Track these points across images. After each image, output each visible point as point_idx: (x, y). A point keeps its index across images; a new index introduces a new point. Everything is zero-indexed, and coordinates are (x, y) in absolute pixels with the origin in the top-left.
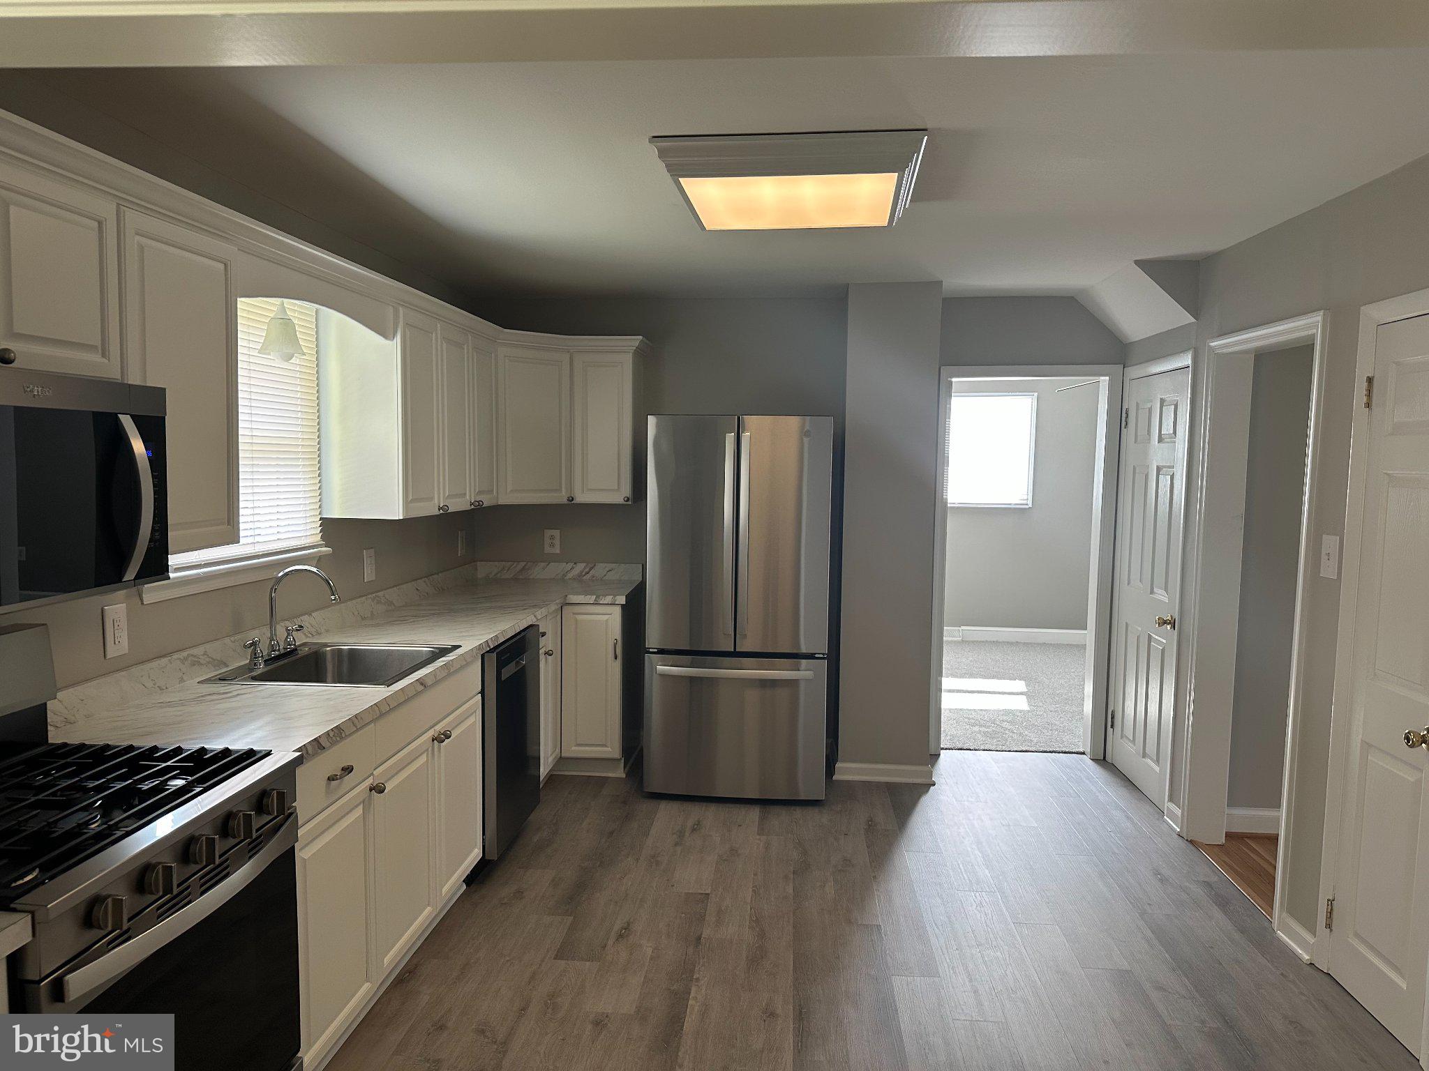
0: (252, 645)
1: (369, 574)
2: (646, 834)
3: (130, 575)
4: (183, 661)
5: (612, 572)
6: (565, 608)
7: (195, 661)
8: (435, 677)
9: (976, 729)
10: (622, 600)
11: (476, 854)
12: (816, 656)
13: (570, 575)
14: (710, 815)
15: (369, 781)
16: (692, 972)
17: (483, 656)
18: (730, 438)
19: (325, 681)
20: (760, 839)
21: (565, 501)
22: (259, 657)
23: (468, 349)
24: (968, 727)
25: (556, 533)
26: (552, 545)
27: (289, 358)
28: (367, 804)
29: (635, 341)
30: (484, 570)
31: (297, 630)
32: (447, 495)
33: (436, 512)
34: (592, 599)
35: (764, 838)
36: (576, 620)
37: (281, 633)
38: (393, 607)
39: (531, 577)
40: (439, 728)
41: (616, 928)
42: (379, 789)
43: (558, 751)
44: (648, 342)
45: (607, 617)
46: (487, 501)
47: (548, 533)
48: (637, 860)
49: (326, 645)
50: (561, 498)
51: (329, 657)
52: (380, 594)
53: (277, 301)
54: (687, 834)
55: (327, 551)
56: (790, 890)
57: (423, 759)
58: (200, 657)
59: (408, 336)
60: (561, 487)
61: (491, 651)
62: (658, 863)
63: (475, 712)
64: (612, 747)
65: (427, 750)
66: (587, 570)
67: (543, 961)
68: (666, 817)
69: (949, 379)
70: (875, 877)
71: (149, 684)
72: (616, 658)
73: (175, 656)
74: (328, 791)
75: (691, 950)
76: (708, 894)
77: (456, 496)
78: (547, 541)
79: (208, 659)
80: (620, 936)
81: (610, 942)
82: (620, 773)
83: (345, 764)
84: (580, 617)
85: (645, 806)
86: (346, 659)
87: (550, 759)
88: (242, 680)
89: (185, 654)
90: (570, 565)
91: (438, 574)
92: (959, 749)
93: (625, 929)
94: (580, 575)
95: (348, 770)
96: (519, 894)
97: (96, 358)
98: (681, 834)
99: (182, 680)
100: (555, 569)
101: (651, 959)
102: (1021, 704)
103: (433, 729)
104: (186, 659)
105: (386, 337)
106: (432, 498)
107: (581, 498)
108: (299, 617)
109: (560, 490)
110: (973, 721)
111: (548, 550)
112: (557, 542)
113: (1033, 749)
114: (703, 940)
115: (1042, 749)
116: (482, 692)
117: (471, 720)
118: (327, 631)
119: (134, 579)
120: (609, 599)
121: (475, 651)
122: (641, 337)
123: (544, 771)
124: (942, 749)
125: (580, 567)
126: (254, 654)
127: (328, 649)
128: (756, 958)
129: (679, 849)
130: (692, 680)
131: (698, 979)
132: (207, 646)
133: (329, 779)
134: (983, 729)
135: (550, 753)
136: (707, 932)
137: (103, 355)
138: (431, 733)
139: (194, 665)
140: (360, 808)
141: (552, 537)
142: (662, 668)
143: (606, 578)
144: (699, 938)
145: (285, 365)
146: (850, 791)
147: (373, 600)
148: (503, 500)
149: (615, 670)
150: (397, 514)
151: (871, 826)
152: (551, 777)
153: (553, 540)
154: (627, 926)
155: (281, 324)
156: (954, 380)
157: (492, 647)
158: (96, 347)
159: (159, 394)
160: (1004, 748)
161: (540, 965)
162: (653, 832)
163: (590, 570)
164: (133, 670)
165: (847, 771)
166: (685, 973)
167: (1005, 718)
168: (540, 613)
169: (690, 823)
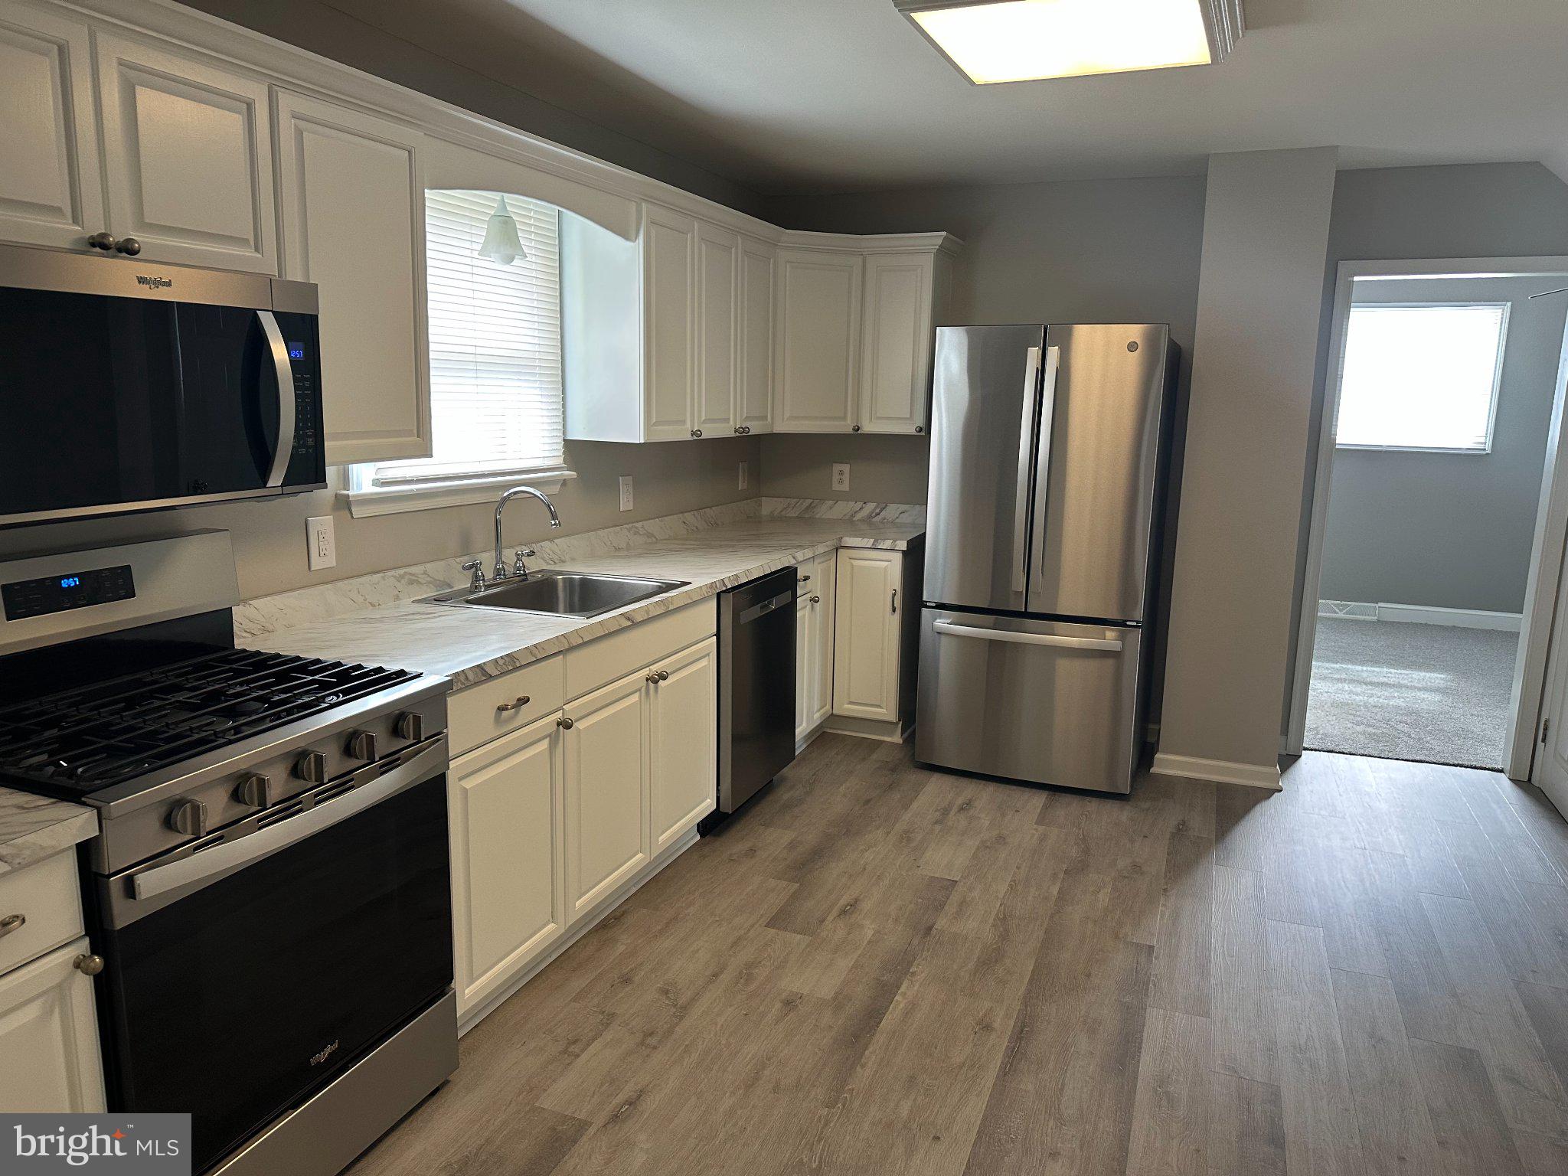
0: (471, 567)
1: (626, 502)
2: (906, 807)
3: (276, 479)
4: (399, 579)
5: (906, 514)
6: (840, 551)
7: (414, 580)
8: (648, 614)
9: (1360, 729)
10: (903, 545)
11: (708, 805)
12: (1128, 623)
13: (859, 516)
14: (985, 795)
15: (559, 714)
16: (910, 964)
17: (719, 595)
18: (1033, 353)
19: (557, 612)
20: (1036, 830)
21: (850, 430)
22: (479, 580)
23: (736, 253)
24: (1350, 725)
25: (846, 468)
26: (841, 481)
27: (510, 260)
28: (554, 739)
29: (935, 239)
30: (769, 506)
31: (528, 555)
32: (703, 418)
33: (689, 437)
34: (869, 542)
35: (1041, 829)
36: (852, 565)
37: (509, 556)
38: (654, 540)
39: (817, 517)
40: (655, 668)
41: (842, 902)
42: (566, 724)
43: (828, 706)
44: (958, 240)
45: (887, 563)
46: (756, 428)
47: (837, 467)
48: (888, 833)
49: (560, 573)
50: (845, 427)
51: (560, 585)
52: (639, 525)
53: (496, 196)
54: (953, 812)
55: (568, 475)
56: (1055, 890)
57: (635, 698)
58: (420, 576)
59: (653, 234)
60: (845, 414)
61: (727, 591)
62: (909, 840)
63: (708, 654)
64: (888, 710)
65: (639, 690)
66: (878, 511)
67: (752, 926)
68: (935, 790)
69: (1350, 279)
70: (1165, 890)
71: (361, 599)
72: (894, 610)
73: (389, 573)
74: (498, 720)
75: (916, 941)
76: (956, 881)
77: (713, 421)
78: (836, 477)
79: (429, 579)
80: (843, 912)
81: (830, 918)
82: (897, 738)
83: (521, 695)
84: (856, 563)
85: (915, 776)
86: (577, 589)
87: (817, 716)
88: (458, 602)
89: (402, 571)
90: (859, 504)
91: (710, 507)
92: (1328, 752)
93: (851, 906)
94: (870, 517)
95: (526, 700)
96: (752, 852)
97: (249, 253)
98: (945, 812)
99: (397, 598)
100: (842, 509)
101: (869, 942)
102: (1429, 701)
103: (648, 669)
104: (402, 576)
105: (626, 237)
106: (684, 422)
107: (869, 427)
108: (538, 542)
109: (844, 418)
110: (1359, 719)
111: (836, 487)
112: (846, 477)
113: (1432, 759)
114: (934, 932)
115: (1442, 761)
116: (718, 635)
117: (703, 663)
118: (573, 559)
119: (281, 486)
120: (888, 544)
121: (704, 589)
122: (944, 233)
123: (803, 727)
124: (1306, 749)
125: (871, 506)
126: (476, 578)
127: (561, 577)
128: (990, 960)
129: (937, 828)
130: (993, 643)
131: (913, 974)
132: (428, 566)
133: (499, 708)
134: (1370, 730)
135: (816, 709)
136: (941, 923)
137: (257, 250)
138: (645, 672)
139: (412, 584)
140: (546, 742)
141: (841, 473)
142: (943, 622)
143: (897, 520)
144: (930, 928)
145: (507, 268)
146: (1169, 787)
147: (629, 530)
148: (781, 427)
149: (892, 626)
150: (638, 438)
151: (1181, 830)
152: (821, 737)
153: (842, 476)
154: (854, 904)
155: (500, 222)
156: (1356, 279)
157: (729, 586)
158: (247, 240)
159: (310, 291)
160: (1390, 755)
161: (749, 930)
162: (915, 805)
163: (881, 511)
164: (340, 584)
165: (1168, 764)
166: (900, 966)
167: (1404, 718)
168: (800, 556)
169: (960, 801)
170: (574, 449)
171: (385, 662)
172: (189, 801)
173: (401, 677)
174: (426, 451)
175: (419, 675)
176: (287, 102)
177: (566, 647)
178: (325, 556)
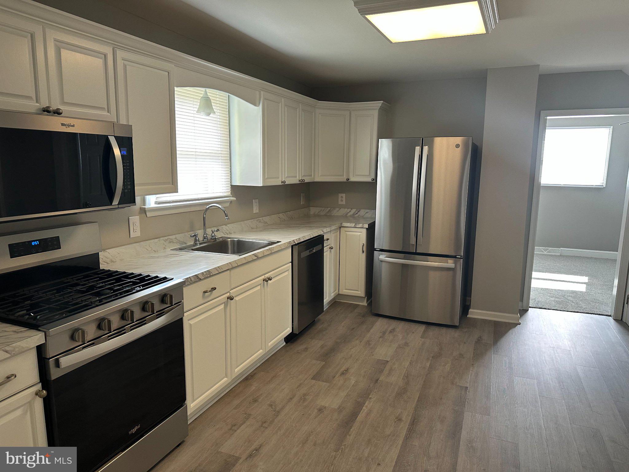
0: (194, 236)
1: (256, 210)
2: (368, 331)
3: (116, 202)
4: (166, 241)
5: (367, 214)
6: (342, 229)
7: (171, 241)
8: (264, 254)
9: (553, 299)
10: (366, 226)
11: (289, 330)
12: (457, 257)
13: (349, 214)
14: (400, 326)
15: (228, 295)
16: (369, 394)
17: (292, 246)
18: (418, 149)
19: (228, 254)
20: (421, 340)
21: (345, 180)
22: (197, 241)
23: (299, 111)
24: (548, 298)
25: (344, 195)
26: (342, 201)
27: (209, 114)
28: (226, 304)
29: (379, 104)
30: (313, 210)
31: (217, 231)
32: (286, 176)
33: (281, 184)
34: (353, 225)
35: (423, 340)
36: (346, 234)
37: (209, 231)
38: (267, 224)
39: (332, 215)
40: (267, 276)
41: (342, 370)
42: (231, 298)
43: (337, 291)
44: (386, 104)
45: (360, 233)
46: (307, 180)
47: (340, 195)
48: (361, 342)
49: (229, 238)
50: (344, 179)
51: (229, 243)
52: (261, 218)
53: (203, 89)
54: (387, 333)
55: (233, 199)
56: (428, 365)
57: (259, 287)
58: (174, 240)
59: (266, 105)
60: (343, 173)
61: (296, 245)
62: (369, 344)
63: (288, 270)
64: (361, 292)
65: (261, 284)
66: (357, 212)
67: (306, 379)
68: (380, 324)
69: (545, 118)
70: (473, 364)
71: (150, 249)
72: (363, 252)
73: (162, 239)
74: (203, 297)
75: (371, 385)
76: (388, 361)
77: (292, 177)
78: (340, 199)
79: (177, 241)
80: (343, 374)
81: (337, 376)
82: (365, 303)
83: (213, 287)
85: (372, 319)
86: (236, 244)
87: (332, 294)
88: (188, 250)
89: (166, 238)
90: (349, 210)
91: (290, 211)
92: (539, 308)
93: (346, 371)
94: (354, 214)
95: (215, 289)
96: (306, 349)
97: (105, 113)
98: (384, 333)
99: (165, 248)
100: (343, 211)
101: (353, 386)
102: (582, 288)
103: (264, 276)
104: (167, 240)
105: (255, 105)
106: (278, 178)
107: (353, 179)
108: (221, 226)
109: (343, 175)
110: (552, 295)
111: (340, 203)
112: (344, 199)
113: (582, 311)
114: (379, 381)
115: (586, 312)
116: (292, 262)
117: (286, 274)
118: (235, 232)
119: (118, 205)
120: (360, 225)
121: (286, 244)
122: (382, 102)
123: (327, 299)
124: (530, 307)
125: (354, 211)
126: (196, 240)
127: (229, 240)
128: (401, 393)
129: (381, 339)
130: (403, 265)
131: (371, 398)
132: (177, 235)
133: (204, 292)
134: (557, 299)
135: (332, 292)
136: (382, 378)
137: (108, 112)
138: (263, 277)
139: (171, 243)
140: (222, 306)
141: (342, 197)
142: (383, 257)
143: (365, 216)
144: (377, 380)
145: (208, 117)
146: (475, 323)
147: (257, 221)
148: (318, 179)
149: (363, 258)
150: (260, 184)
151: (479, 341)
152: (334, 303)
153: (342, 198)
154: (347, 370)
155: (205, 100)
156: (548, 118)
157: (296, 243)
158: (104, 108)
159: (129, 128)
160: (565, 309)
161: (305, 381)
162: (372, 331)
163: (358, 212)
164: (142, 243)
165: (474, 313)
166: (365, 395)
167: (571, 295)
168: (325, 230)
169: (390, 329)
170: (235, 189)
171: (159, 274)
172: (81, 329)
173: (165, 279)
174: (176, 190)
175: (172, 279)
176: (120, 54)
177: (231, 268)
178: (136, 232)
